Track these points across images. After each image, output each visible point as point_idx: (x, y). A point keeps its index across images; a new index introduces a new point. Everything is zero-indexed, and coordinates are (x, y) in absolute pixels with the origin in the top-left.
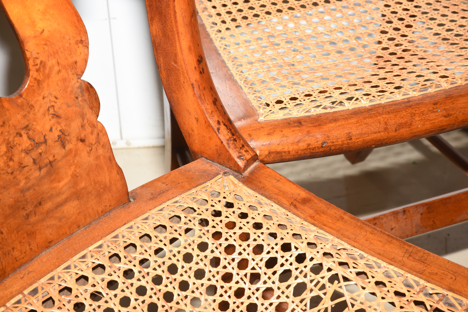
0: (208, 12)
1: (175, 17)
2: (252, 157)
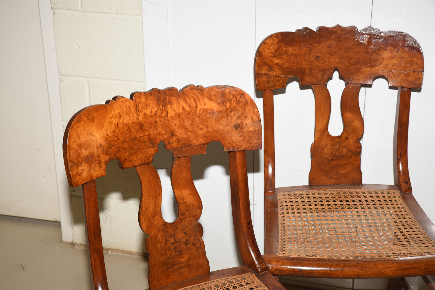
0: (283, 207)
1: (240, 205)
2: (265, 268)
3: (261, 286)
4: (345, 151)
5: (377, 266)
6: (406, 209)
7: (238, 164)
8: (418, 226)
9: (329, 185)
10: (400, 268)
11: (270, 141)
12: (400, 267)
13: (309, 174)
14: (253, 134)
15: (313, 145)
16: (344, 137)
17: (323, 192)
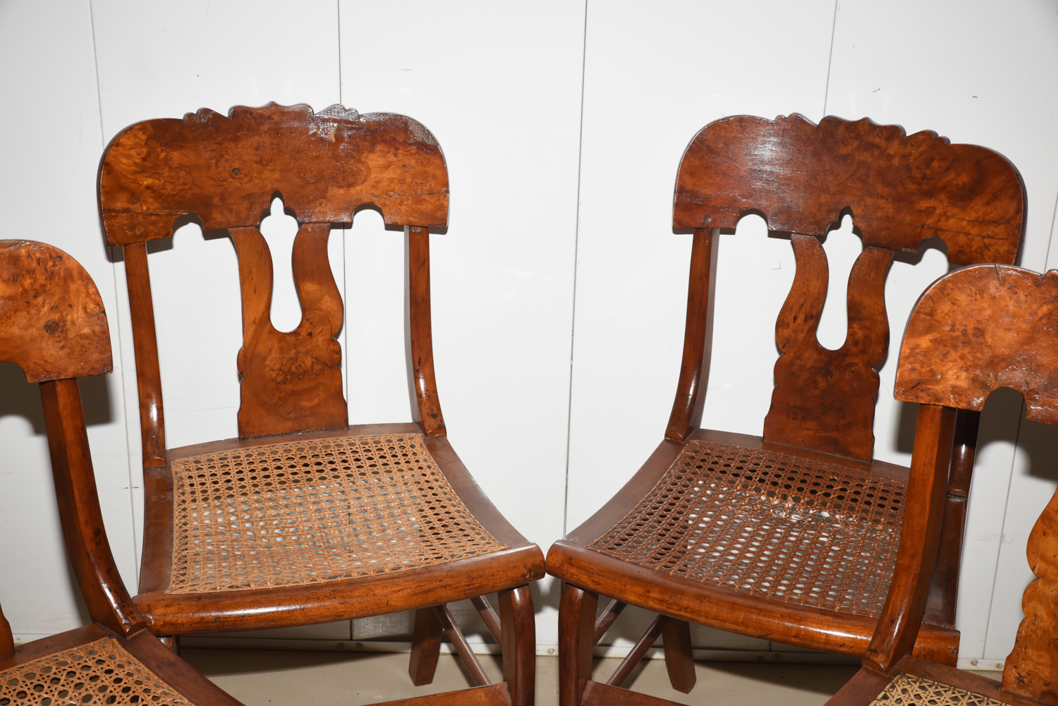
0: (183, 489)
1: (73, 495)
2: (138, 623)
3: (129, 663)
4: (308, 362)
5: (373, 591)
6: (434, 469)
7: (61, 408)
8: (457, 501)
9: (282, 434)
10: (418, 590)
11: (148, 352)
12: (417, 587)
13: (239, 414)
14: (89, 341)
15: (241, 353)
16: (304, 333)
17: (268, 449)
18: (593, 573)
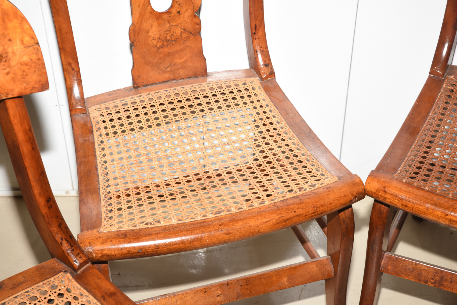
2: (84, 261)
3: (82, 295)
4: (178, 31)
5: (249, 223)
6: (271, 107)
8: (292, 134)
9: (163, 82)
10: (280, 220)
12: (279, 218)
13: (132, 71)
14: (29, 67)
15: (131, 29)
16: (174, 11)
17: (155, 95)
18: (402, 199)
